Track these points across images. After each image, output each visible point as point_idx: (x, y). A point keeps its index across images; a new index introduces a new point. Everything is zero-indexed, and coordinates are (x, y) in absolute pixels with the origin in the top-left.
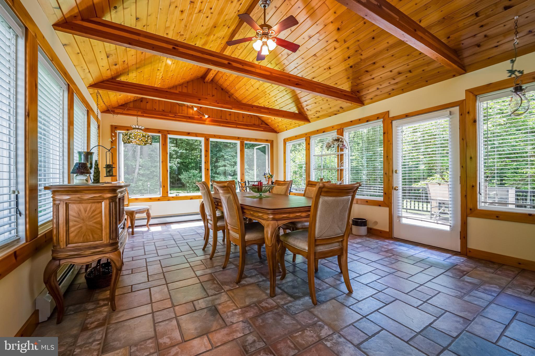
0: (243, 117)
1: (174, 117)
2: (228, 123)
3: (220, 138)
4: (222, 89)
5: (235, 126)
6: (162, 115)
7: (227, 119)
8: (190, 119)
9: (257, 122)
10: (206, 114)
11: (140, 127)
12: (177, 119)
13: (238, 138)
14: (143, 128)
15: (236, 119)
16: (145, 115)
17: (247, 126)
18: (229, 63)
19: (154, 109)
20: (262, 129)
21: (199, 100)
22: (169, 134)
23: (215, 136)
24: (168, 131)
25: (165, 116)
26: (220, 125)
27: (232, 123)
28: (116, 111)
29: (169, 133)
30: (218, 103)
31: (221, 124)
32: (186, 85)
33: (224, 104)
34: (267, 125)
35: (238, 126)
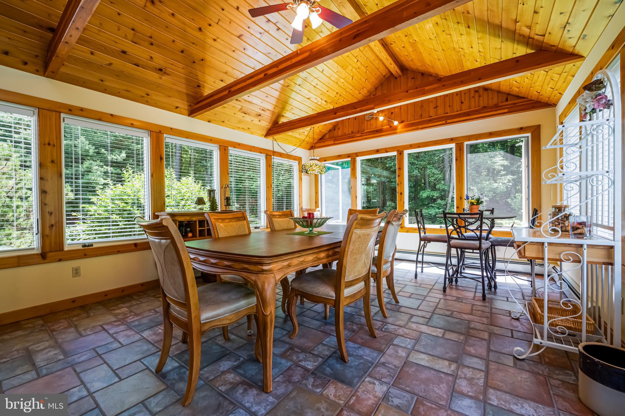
0: (462, 103)
1: (361, 136)
2: (430, 121)
3: (419, 147)
4: (423, 74)
5: (444, 122)
6: (350, 137)
7: (431, 115)
8: (378, 132)
10: (395, 120)
12: (364, 137)
13: (451, 140)
15: (448, 110)
16: (336, 142)
17: (468, 115)
20: (506, 110)
23: (411, 146)
26: (418, 129)
27: (439, 119)
28: (317, 146)
29: (358, 155)
31: (420, 127)
34: (518, 97)
35: (448, 121)
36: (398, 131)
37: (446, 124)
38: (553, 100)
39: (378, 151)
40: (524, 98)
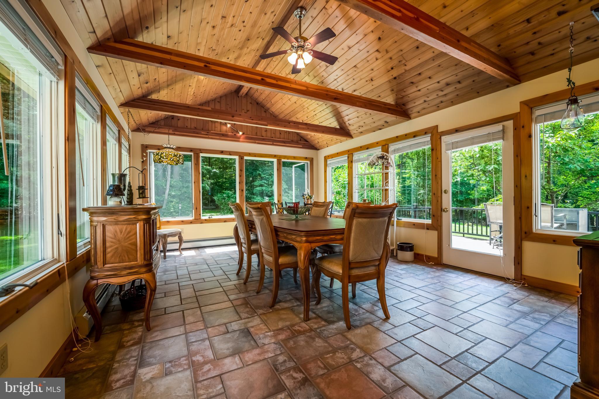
0: (280, 134)
1: (207, 135)
2: (264, 140)
3: (255, 156)
4: (257, 104)
5: (271, 143)
6: (194, 133)
7: (263, 135)
8: (223, 136)
9: (295, 139)
10: (240, 131)
11: (172, 146)
12: (210, 136)
13: (275, 156)
14: (174, 147)
15: (273, 135)
16: (176, 133)
17: (285, 143)
18: (262, 79)
19: (185, 127)
20: (301, 146)
21: (233, 117)
23: (250, 154)
25: (197, 133)
26: (255, 143)
27: (269, 140)
28: (147, 129)
29: (201, 151)
30: (252, 120)
31: (257, 141)
32: (219, 100)
33: (259, 120)
34: (306, 141)
35: (275, 143)
36: (241, 140)
37: (273, 145)
38: (317, 146)
39: (222, 152)
40: (308, 142)
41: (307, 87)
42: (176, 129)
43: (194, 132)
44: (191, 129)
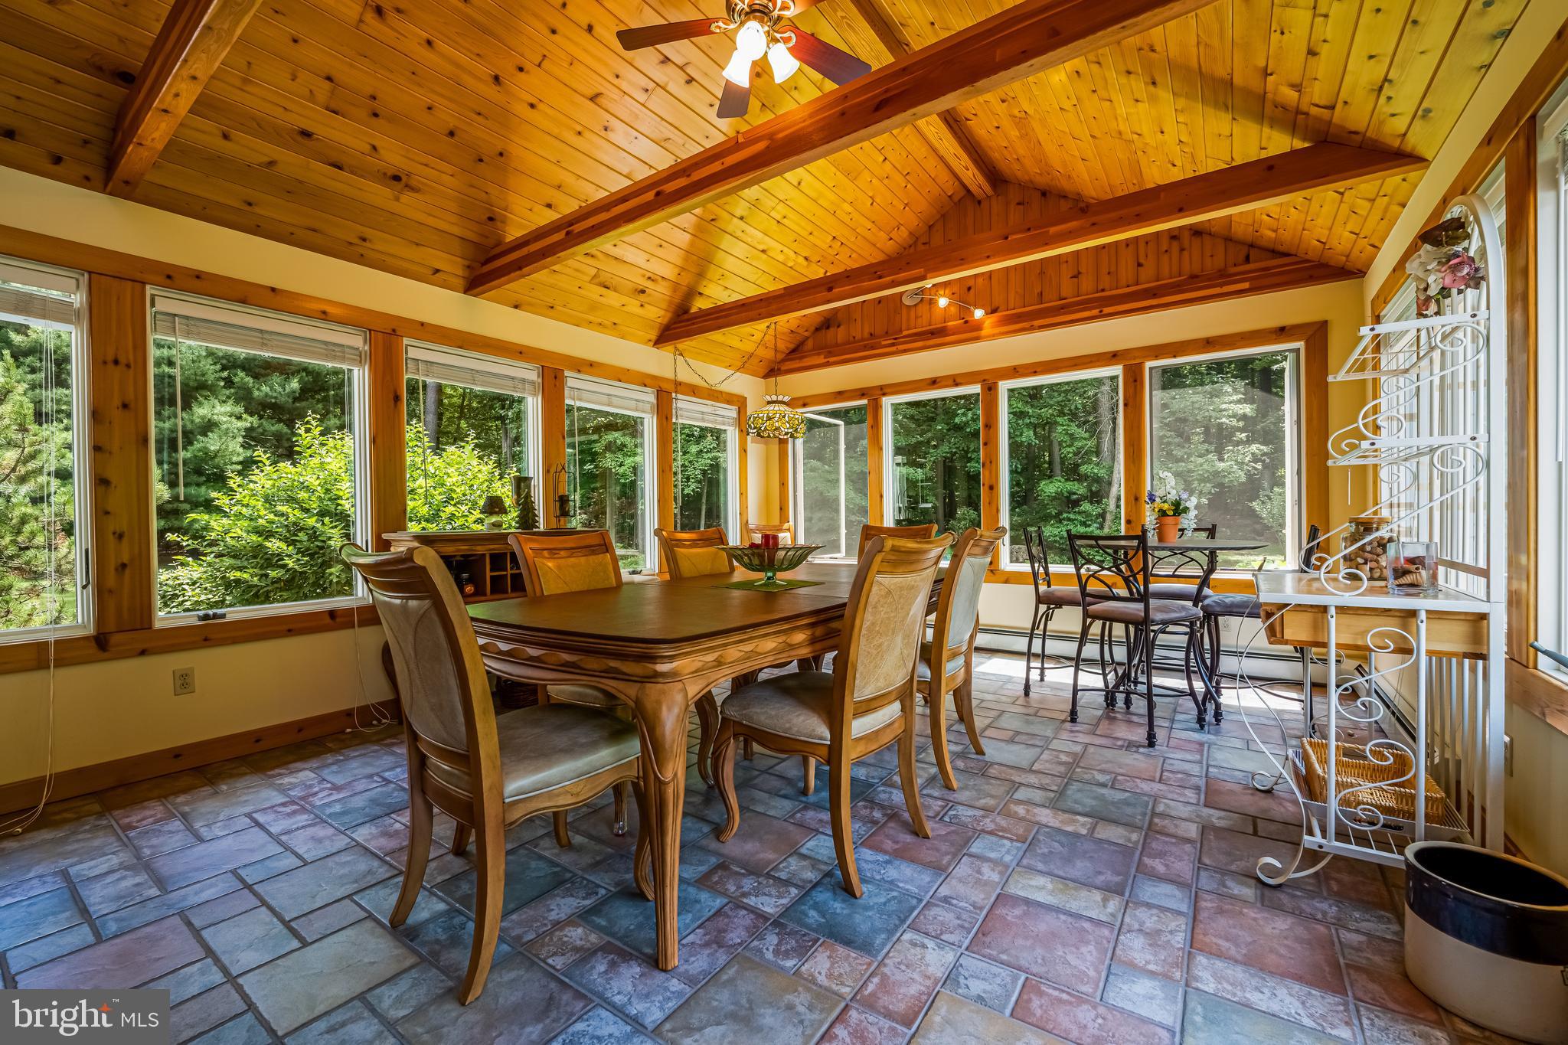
0: (1140, 265)
1: (893, 345)
2: (1063, 309)
3: (1035, 373)
5: (1095, 312)
6: (866, 348)
7: (1064, 294)
8: (935, 335)
10: (976, 307)
12: (901, 347)
13: (1113, 357)
16: (832, 360)
19: (851, 339)
20: (1246, 285)
22: (884, 394)
23: (1015, 372)
24: (881, 388)
25: (873, 348)
26: (1032, 329)
27: (1084, 305)
28: (784, 367)
29: (886, 391)
31: (1037, 323)
34: (1275, 253)
36: (984, 333)
37: (1102, 316)
38: (1356, 260)
39: (934, 383)
41: (771, 136)
42: (830, 352)
43: (865, 346)
44: (863, 340)
